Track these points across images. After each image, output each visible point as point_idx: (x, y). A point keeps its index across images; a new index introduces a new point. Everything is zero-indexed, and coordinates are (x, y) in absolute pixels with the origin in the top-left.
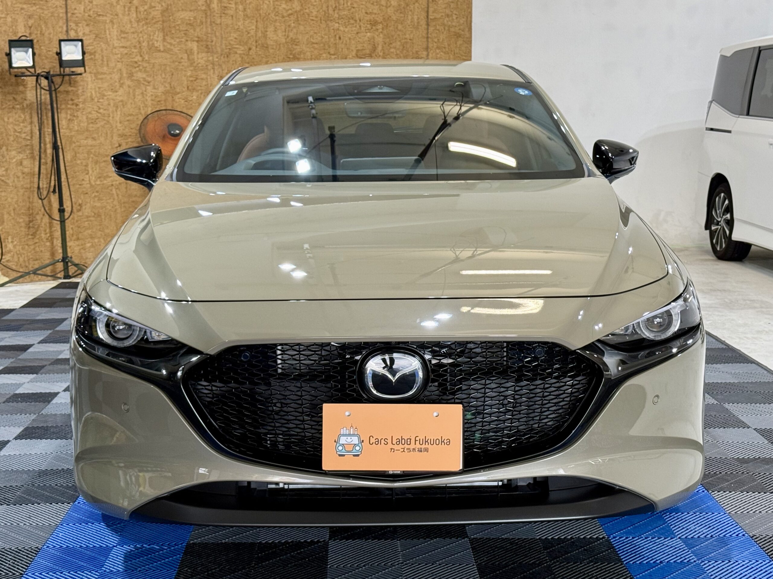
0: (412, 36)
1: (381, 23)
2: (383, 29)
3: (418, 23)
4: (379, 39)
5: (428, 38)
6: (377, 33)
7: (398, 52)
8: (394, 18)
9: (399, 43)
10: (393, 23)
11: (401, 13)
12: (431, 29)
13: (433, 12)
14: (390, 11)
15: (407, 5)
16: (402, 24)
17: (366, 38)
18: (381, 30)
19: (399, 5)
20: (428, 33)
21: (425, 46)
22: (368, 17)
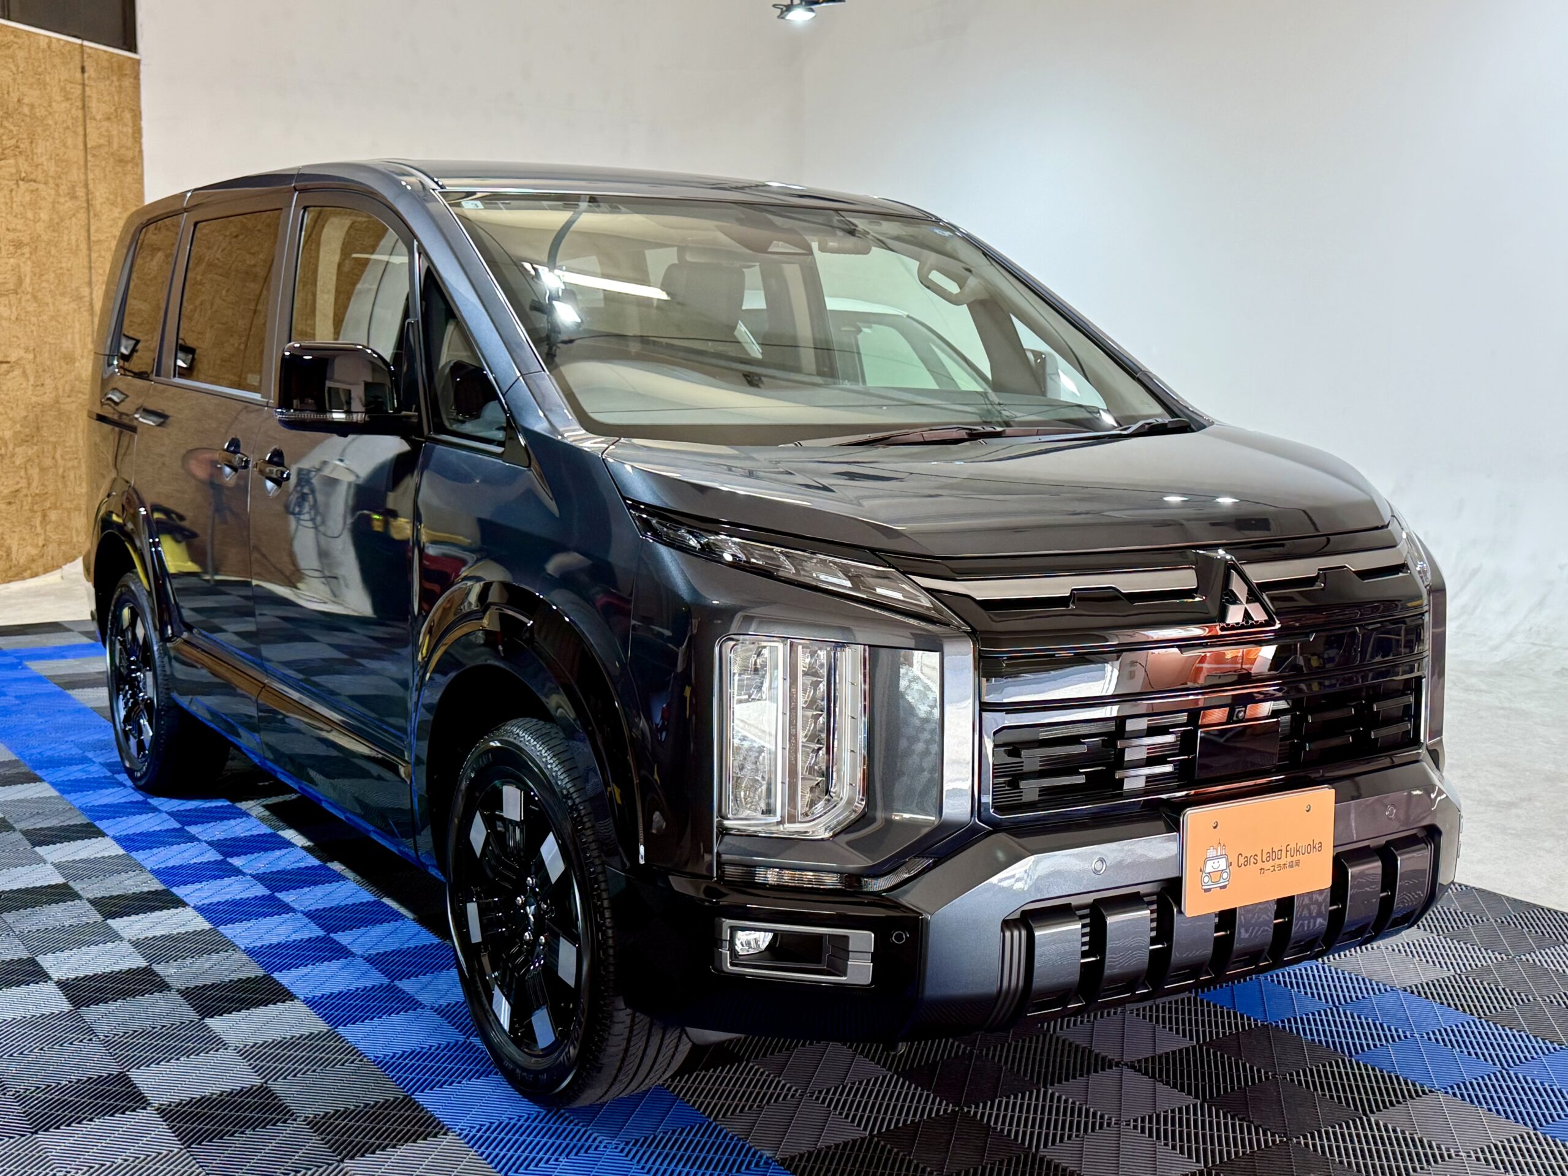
0: (69, 265)
1: (28, 244)
2: (31, 253)
3: (77, 246)
4: (27, 268)
5: (90, 268)
6: (23, 260)
7: (52, 287)
8: (45, 237)
9: (53, 275)
10: (43, 245)
11: (54, 231)
12: (94, 256)
13: (97, 231)
14: (40, 227)
15: (62, 221)
16: (56, 246)
17: (9, 267)
18: (28, 255)
19: (51, 219)
20: (90, 262)
21: (87, 280)
22: (11, 236)
